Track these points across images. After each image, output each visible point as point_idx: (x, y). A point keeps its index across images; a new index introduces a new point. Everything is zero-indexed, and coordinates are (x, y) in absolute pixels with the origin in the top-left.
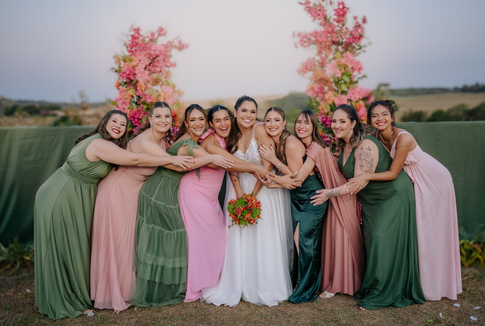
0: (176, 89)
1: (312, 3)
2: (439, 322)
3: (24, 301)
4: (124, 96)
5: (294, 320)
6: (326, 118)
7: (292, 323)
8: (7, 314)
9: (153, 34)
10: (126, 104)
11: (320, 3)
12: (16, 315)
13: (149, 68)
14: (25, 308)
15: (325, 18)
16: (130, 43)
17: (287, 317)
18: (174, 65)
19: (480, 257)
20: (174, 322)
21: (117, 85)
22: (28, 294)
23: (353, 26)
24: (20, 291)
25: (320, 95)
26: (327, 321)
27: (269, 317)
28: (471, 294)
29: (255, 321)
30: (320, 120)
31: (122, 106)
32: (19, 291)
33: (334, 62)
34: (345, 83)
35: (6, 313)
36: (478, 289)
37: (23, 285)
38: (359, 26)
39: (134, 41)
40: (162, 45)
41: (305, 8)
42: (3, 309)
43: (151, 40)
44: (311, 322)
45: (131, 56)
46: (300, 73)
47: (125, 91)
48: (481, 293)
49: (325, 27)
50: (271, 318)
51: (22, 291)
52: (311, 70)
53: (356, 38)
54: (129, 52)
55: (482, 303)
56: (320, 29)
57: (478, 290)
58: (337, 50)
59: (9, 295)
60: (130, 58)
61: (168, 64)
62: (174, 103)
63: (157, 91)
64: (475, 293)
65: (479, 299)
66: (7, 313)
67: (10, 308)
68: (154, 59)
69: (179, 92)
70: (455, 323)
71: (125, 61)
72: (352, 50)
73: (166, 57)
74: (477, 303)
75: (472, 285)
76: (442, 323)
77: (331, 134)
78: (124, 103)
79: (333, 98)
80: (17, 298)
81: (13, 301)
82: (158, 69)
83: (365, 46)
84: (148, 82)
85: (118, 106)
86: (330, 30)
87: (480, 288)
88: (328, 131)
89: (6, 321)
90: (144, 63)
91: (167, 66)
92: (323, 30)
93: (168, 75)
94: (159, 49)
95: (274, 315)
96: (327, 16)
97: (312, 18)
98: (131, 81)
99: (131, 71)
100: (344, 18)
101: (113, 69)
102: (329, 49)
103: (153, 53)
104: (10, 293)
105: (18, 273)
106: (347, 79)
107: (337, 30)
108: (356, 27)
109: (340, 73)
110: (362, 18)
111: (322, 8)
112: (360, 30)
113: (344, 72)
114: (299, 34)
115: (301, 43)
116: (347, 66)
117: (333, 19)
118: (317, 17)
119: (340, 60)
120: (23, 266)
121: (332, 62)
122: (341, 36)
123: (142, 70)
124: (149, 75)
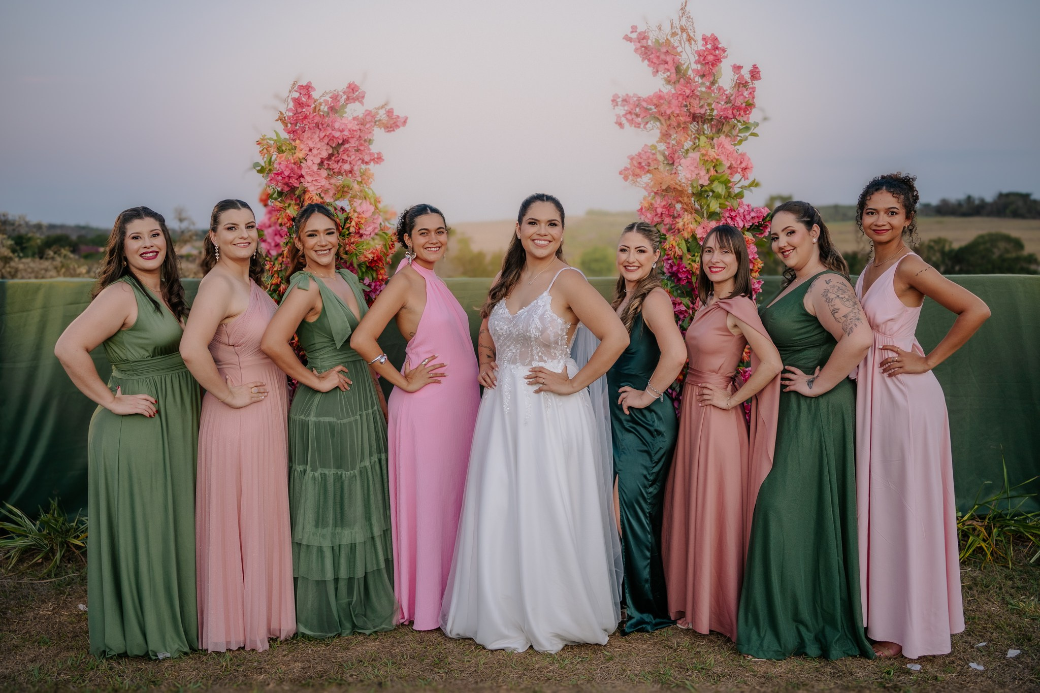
0: (380, 206)
1: (651, 38)
2: (907, 672)
3: (75, 627)
4: (278, 219)
5: (618, 667)
6: (679, 265)
7: (615, 673)
8: (43, 652)
9: (335, 98)
10: (282, 237)
11: (667, 39)
12: (62, 653)
13: (329, 165)
14: (78, 641)
15: (678, 69)
16: (291, 114)
17: (604, 662)
18: (378, 159)
19: (983, 545)
20: (378, 670)
21: (264, 197)
22: (82, 614)
23: (732, 84)
24: (65, 606)
25: (667, 220)
26: (684, 669)
27: (566, 662)
28: (969, 619)
29: (539, 668)
30: (665, 270)
31: (274, 240)
32: (63, 608)
33: (695, 155)
34: (717, 196)
35: (41, 650)
36: (981, 609)
37: (69, 595)
38: (745, 85)
39: (299, 110)
40: (354, 119)
41: (636, 50)
42: (35, 642)
43: (332, 109)
44: (652, 672)
45: (294, 140)
46: (626, 178)
47: (279, 210)
48: (989, 617)
49: (678, 86)
50: (572, 663)
51: (68, 608)
52: (648, 171)
53: (739, 109)
54: (289, 133)
55: (990, 637)
56: (667, 89)
57: (981, 611)
58: (700, 132)
59: (44, 615)
60: (290, 144)
61: (367, 158)
62: (376, 234)
63: (343, 210)
64: (977, 616)
65: (984, 627)
66: (43, 649)
67: (47, 640)
68: (340, 145)
69: (386, 212)
70: (938, 675)
71: (280, 150)
72: (730, 131)
73: (364, 141)
74: (981, 636)
75: (969, 600)
76: (912, 674)
77: (688, 298)
78: (277, 233)
79: (693, 226)
80: (60, 621)
81: (53, 628)
82: (347, 167)
83: (757, 124)
84: (326, 191)
85: (264, 238)
86: (688, 92)
87: (986, 607)
88: (683, 293)
89: (43, 665)
90: (320, 154)
91: (363, 161)
92: (673, 91)
93: (365, 179)
94: (349, 126)
95: (577, 657)
96: (682, 65)
97: (650, 70)
98: (293, 189)
99: (292, 170)
100: (717, 68)
101: (256, 165)
102: (685, 129)
103: (337, 134)
104: (46, 610)
105: (57, 572)
106: (720, 189)
107: (701, 92)
108: (739, 87)
109: (707, 177)
110: (750, 68)
111: (671, 51)
112: (746, 94)
113: (714, 175)
114: (624, 100)
115: (629, 116)
116: (721, 164)
117: (693, 70)
118: (662, 67)
119: (707, 151)
120: (67, 558)
121: (690, 154)
122: (709, 105)
123: (315, 168)
124: (328, 177)
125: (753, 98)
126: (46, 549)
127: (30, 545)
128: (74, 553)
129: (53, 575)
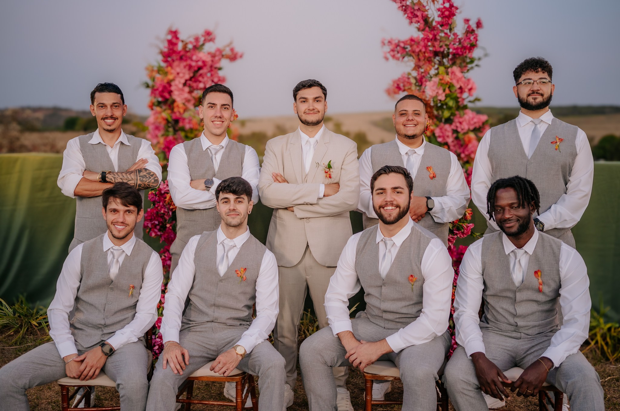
4: (158, 119)
9: (197, 39)
10: (159, 130)
13: (190, 84)
15: (426, 20)
16: (166, 50)
21: (151, 105)
23: (464, 31)
31: (155, 133)
33: (436, 80)
34: (449, 108)
38: (472, 31)
39: (171, 47)
40: (209, 53)
43: (195, 47)
45: (167, 67)
46: (389, 94)
47: (160, 113)
49: (425, 32)
53: (466, 48)
54: (165, 62)
56: (418, 35)
58: (441, 64)
60: (165, 69)
61: (216, 79)
68: (196, 72)
72: (461, 64)
73: (215, 70)
78: (157, 128)
83: (479, 59)
84: (188, 102)
86: (431, 36)
90: (184, 77)
92: (422, 36)
94: (204, 59)
96: (429, 18)
97: (408, 20)
98: (166, 100)
99: (165, 87)
100: (452, 20)
101: (144, 83)
102: (431, 62)
103: (194, 64)
105: (22, 341)
106: (451, 103)
107: (441, 37)
108: (467, 33)
109: (444, 95)
110: (476, 21)
111: (421, 8)
112: (472, 38)
113: (449, 94)
114: (389, 42)
115: (392, 53)
116: (453, 86)
117: (436, 22)
118: (414, 20)
119: (443, 77)
120: (30, 332)
121: (433, 79)
122: (446, 45)
123: (181, 86)
124: (190, 92)
125: (477, 40)
126: (16, 326)
127: (6, 323)
128: (34, 329)
129: (18, 344)
